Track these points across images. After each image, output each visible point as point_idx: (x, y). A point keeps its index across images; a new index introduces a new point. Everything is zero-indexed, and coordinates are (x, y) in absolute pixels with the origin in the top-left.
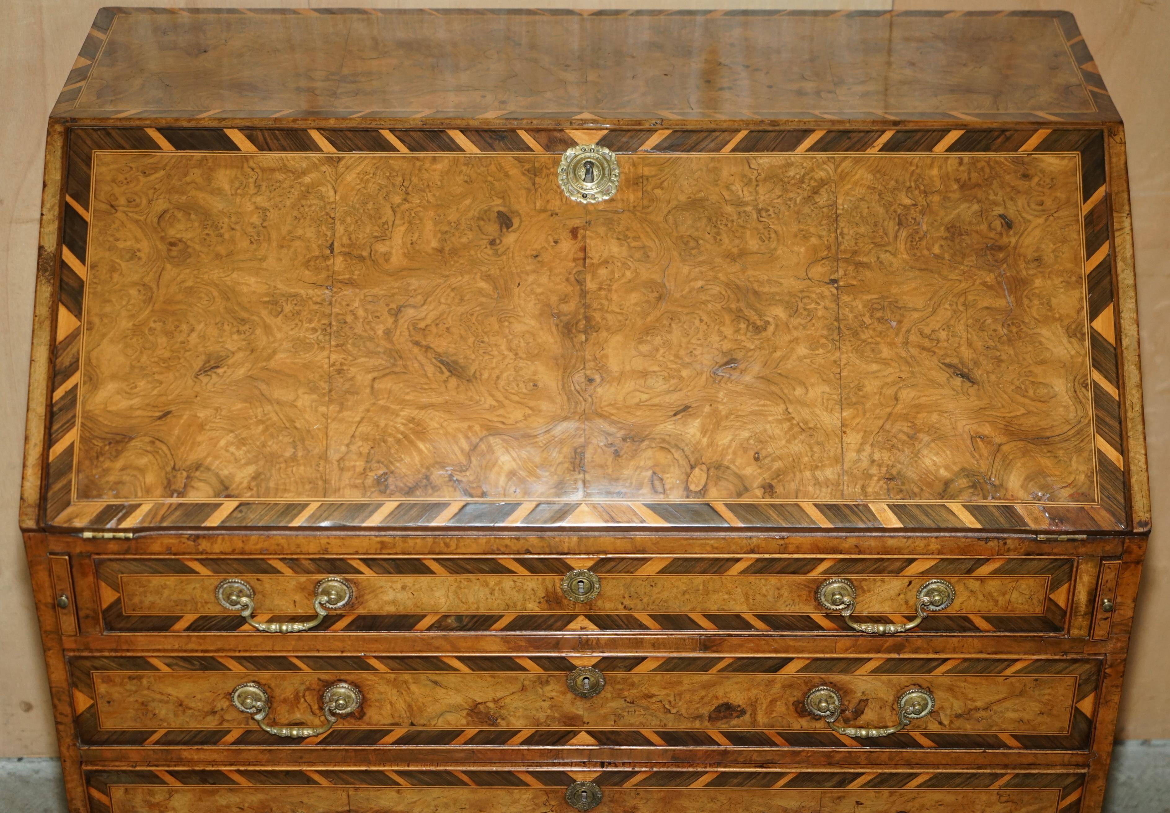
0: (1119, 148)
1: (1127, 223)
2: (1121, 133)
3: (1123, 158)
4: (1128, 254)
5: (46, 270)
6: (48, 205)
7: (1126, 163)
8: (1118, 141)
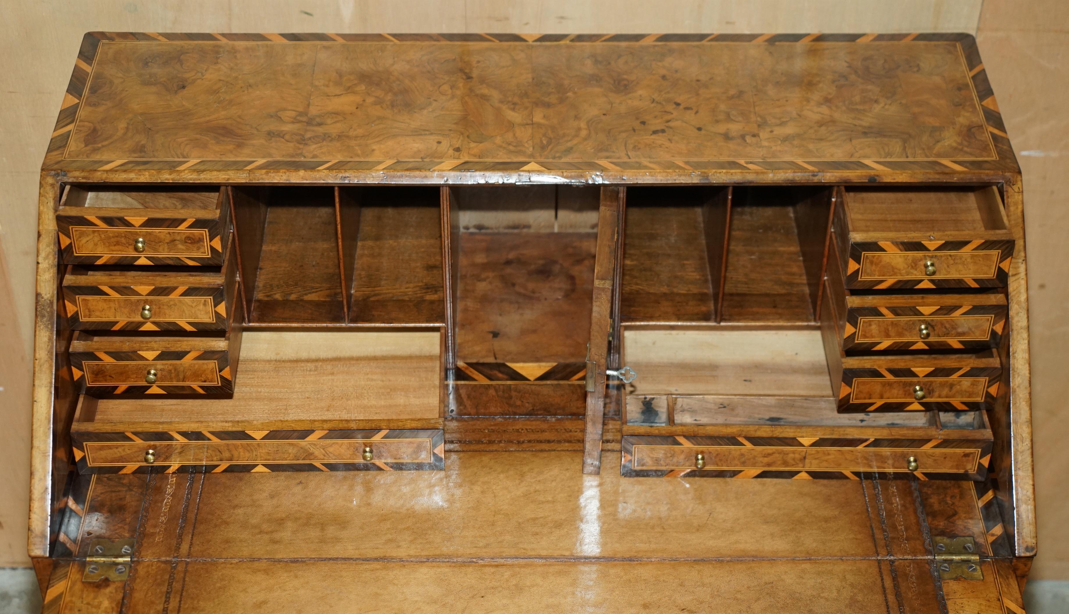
0: (1018, 197)
1: (1022, 268)
2: (1019, 183)
3: (1020, 207)
4: (1023, 297)
5: (43, 316)
6: (43, 254)
7: (1023, 212)
8: (1017, 190)
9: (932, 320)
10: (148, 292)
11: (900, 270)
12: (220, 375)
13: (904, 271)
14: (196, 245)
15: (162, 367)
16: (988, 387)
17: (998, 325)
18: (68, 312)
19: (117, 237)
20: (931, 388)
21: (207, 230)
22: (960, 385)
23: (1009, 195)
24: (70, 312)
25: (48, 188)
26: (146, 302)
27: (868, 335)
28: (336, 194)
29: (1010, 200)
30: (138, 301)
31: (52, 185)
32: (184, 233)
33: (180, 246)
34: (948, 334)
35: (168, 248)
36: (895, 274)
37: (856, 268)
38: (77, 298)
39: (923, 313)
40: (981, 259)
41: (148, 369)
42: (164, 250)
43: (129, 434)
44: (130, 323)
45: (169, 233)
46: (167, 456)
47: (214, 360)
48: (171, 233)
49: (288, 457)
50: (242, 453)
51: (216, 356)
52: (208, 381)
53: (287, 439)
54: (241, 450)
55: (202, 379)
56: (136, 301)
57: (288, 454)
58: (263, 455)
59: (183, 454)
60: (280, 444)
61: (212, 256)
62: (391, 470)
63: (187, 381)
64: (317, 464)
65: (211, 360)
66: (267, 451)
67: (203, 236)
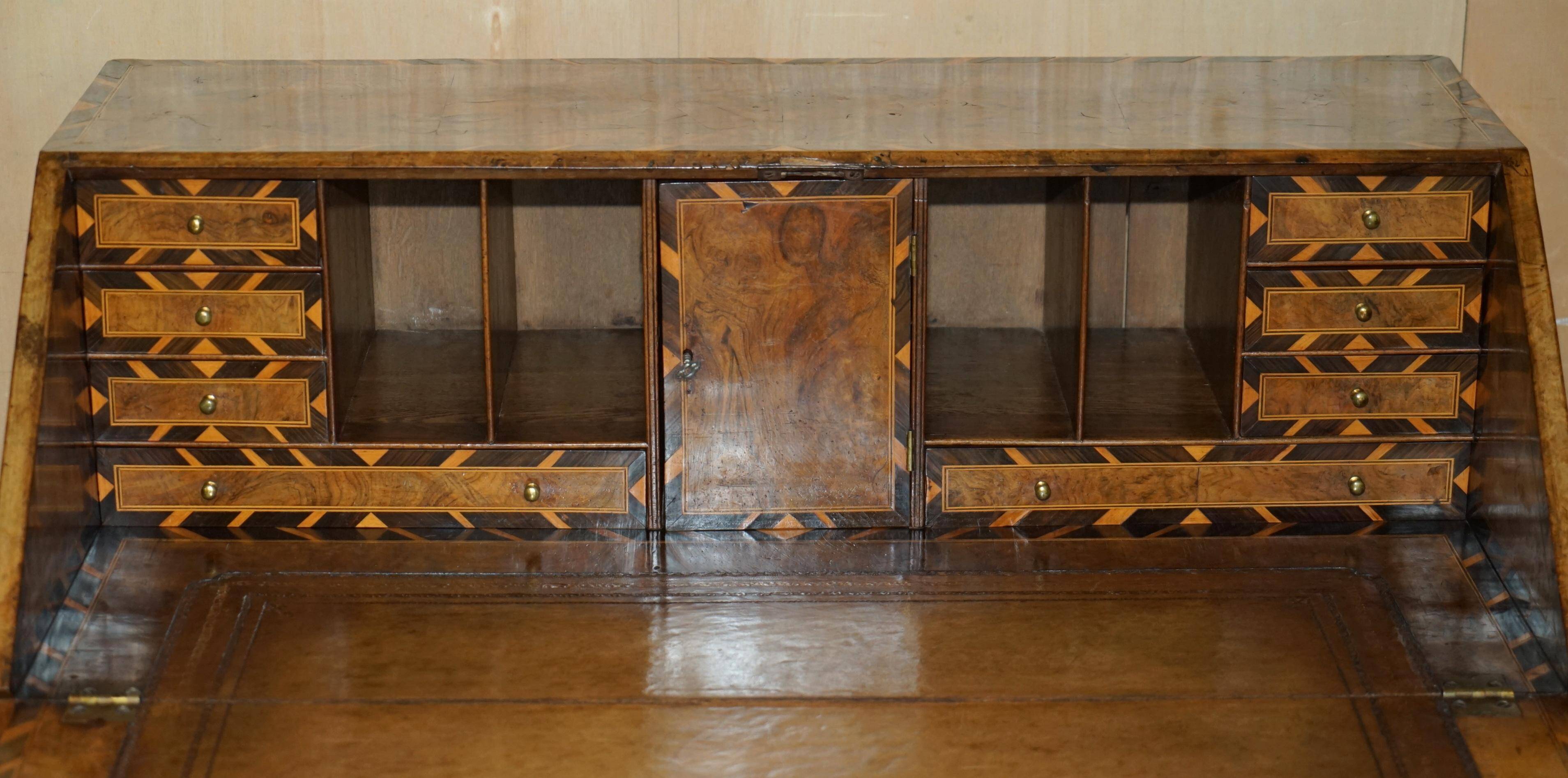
0: (1525, 182)
1: (1541, 277)
2: (1526, 162)
3: (1529, 193)
4: (1547, 317)
5: (28, 347)
6: (34, 263)
7: (1535, 201)
8: (1523, 172)
9: (1374, 294)
10: (208, 282)
11: (1327, 226)
12: (311, 407)
13: (1333, 229)
14: (281, 228)
15: (225, 390)
16: (1461, 392)
17: (1472, 304)
18: (87, 319)
19: (163, 213)
20: (1376, 393)
21: (297, 200)
22: (1419, 387)
23: (1512, 179)
24: (90, 320)
25: (49, 175)
26: (204, 301)
27: (1280, 322)
28: (484, 190)
29: (1513, 185)
30: (192, 299)
31: (55, 172)
32: (263, 206)
33: (256, 230)
34: (1400, 320)
35: (238, 234)
36: (1320, 234)
37: (1263, 223)
38: (103, 294)
39: (1359, 280)
40: (1445, 207)
41: (204, 394)
42: (230, 236)
43: (183, 452)
44: (176, 341)
45: (241, 206)
46: (234, 493)
47: (304, 378)
48: (243, 206)
49: (413, 500)
50: (345, 491)
51: (308, 371)
52: (292, 417)
53: (414, 465)
54: (344, 485)
55: (284, 413)
56: (190, 299)
57: (413, 494)
58: (376, 495)
59: (258, 491)
60: (403, 475)
61: (302, 247)
62: (567, 527)
63: (260, 418)
64: (456, 515)
65: (299, 378)
66: (382, 487)
67: (291, 212)
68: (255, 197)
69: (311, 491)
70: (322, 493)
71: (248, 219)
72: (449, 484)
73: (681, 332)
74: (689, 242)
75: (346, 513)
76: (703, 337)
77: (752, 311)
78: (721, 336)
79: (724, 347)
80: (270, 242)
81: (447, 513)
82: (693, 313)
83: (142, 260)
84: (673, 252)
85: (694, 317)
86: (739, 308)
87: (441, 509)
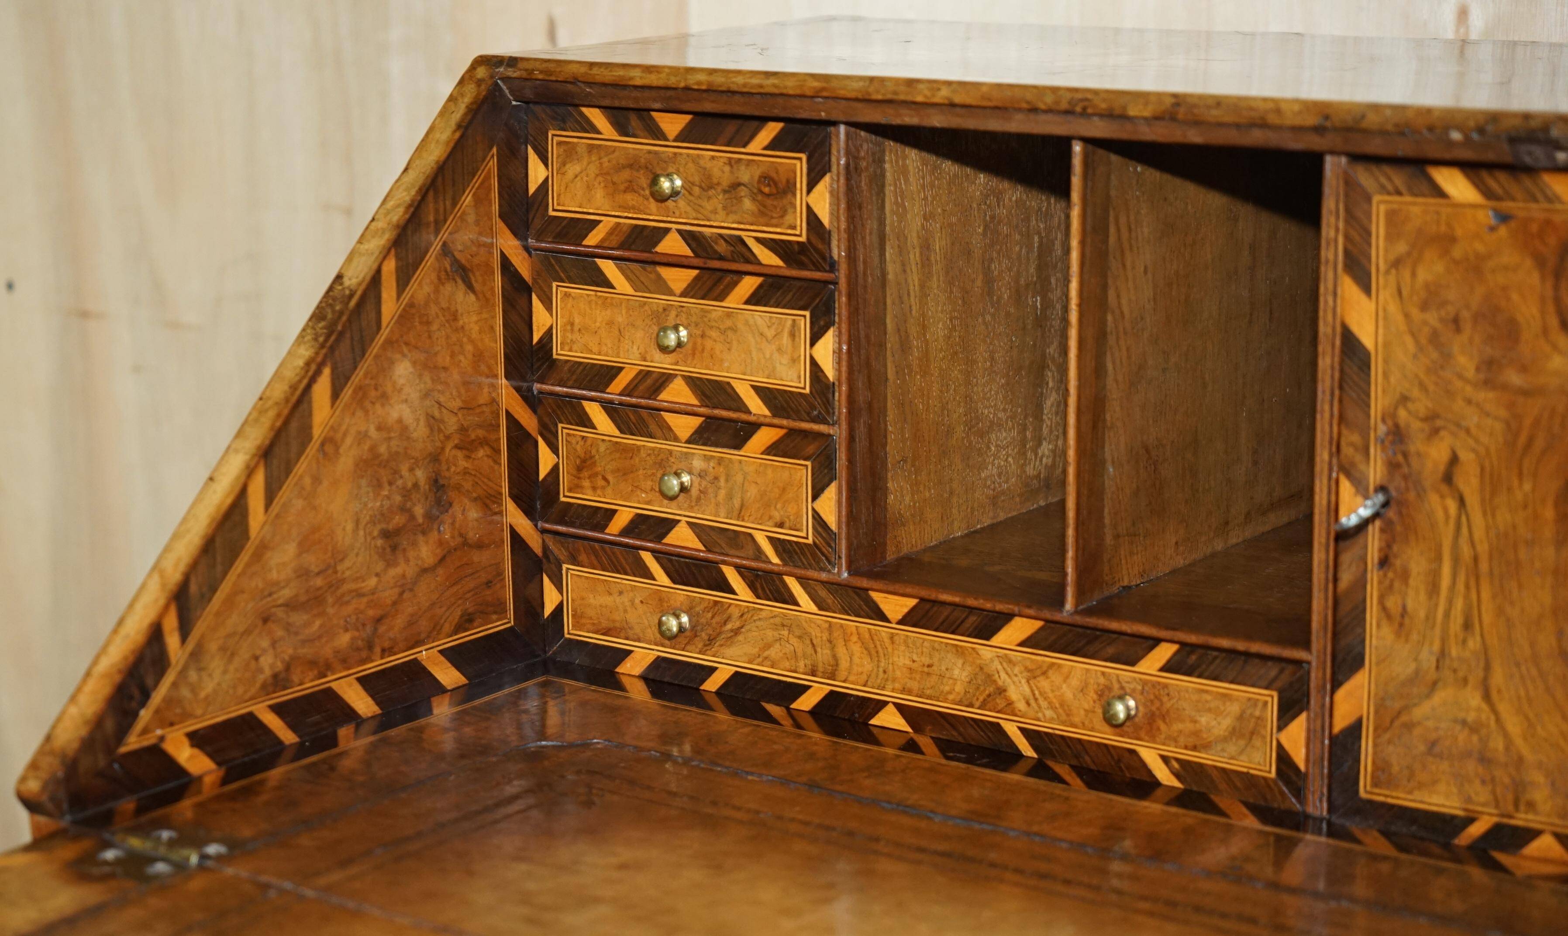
10: (685, 285)
12: (814, 510)
14: (781, 202)
15: (703, 465)
19: (631, 166)
21: (804, 157)
26: (679, 314)
30: (664, 309)
32: (759, 163)
33: (749, 204)
35: (724, 208)
38: (554, 290)
42: (715, 210)
43: (647, 557)
44: (644, 375)
45: (730, 162)
46: (710, 635)
47: (805, 459)
48: (733, 162)
49: (950, 693)
50: (856, 660)
51: (811, 449)
52: (787, 525)
53: (953, 633)
54: (856, 648)
55: (777, 516)
56: (661, 310)
57: (951, 681)
58: (898, 673)
59: (740, 638)
60: (936, 645)
61: (808, 238)
62: (1176, 784)
63: (746, 518)
64: (1011, 729)
65: (799, 459)
66: (908, 662)
67: (795, 173)
68: (747, 150)
69: (810, 650)
70: (824, 655)
71: (740, 184)
72: (1003, 675)
73: (1372, 451)
74: (1392, 278)
75: (858, 696)
76: (1409, 465)
77: (1499, 426)
78: (1442, 468)
79: (1444, 488)
80: (767, 225)
81: (998, 724)
82: (1394, 416)
83: (603, 240)
84: (1363, 297)
85: (1397, 426)
86: (1475, 419)
87: (989, 716)
